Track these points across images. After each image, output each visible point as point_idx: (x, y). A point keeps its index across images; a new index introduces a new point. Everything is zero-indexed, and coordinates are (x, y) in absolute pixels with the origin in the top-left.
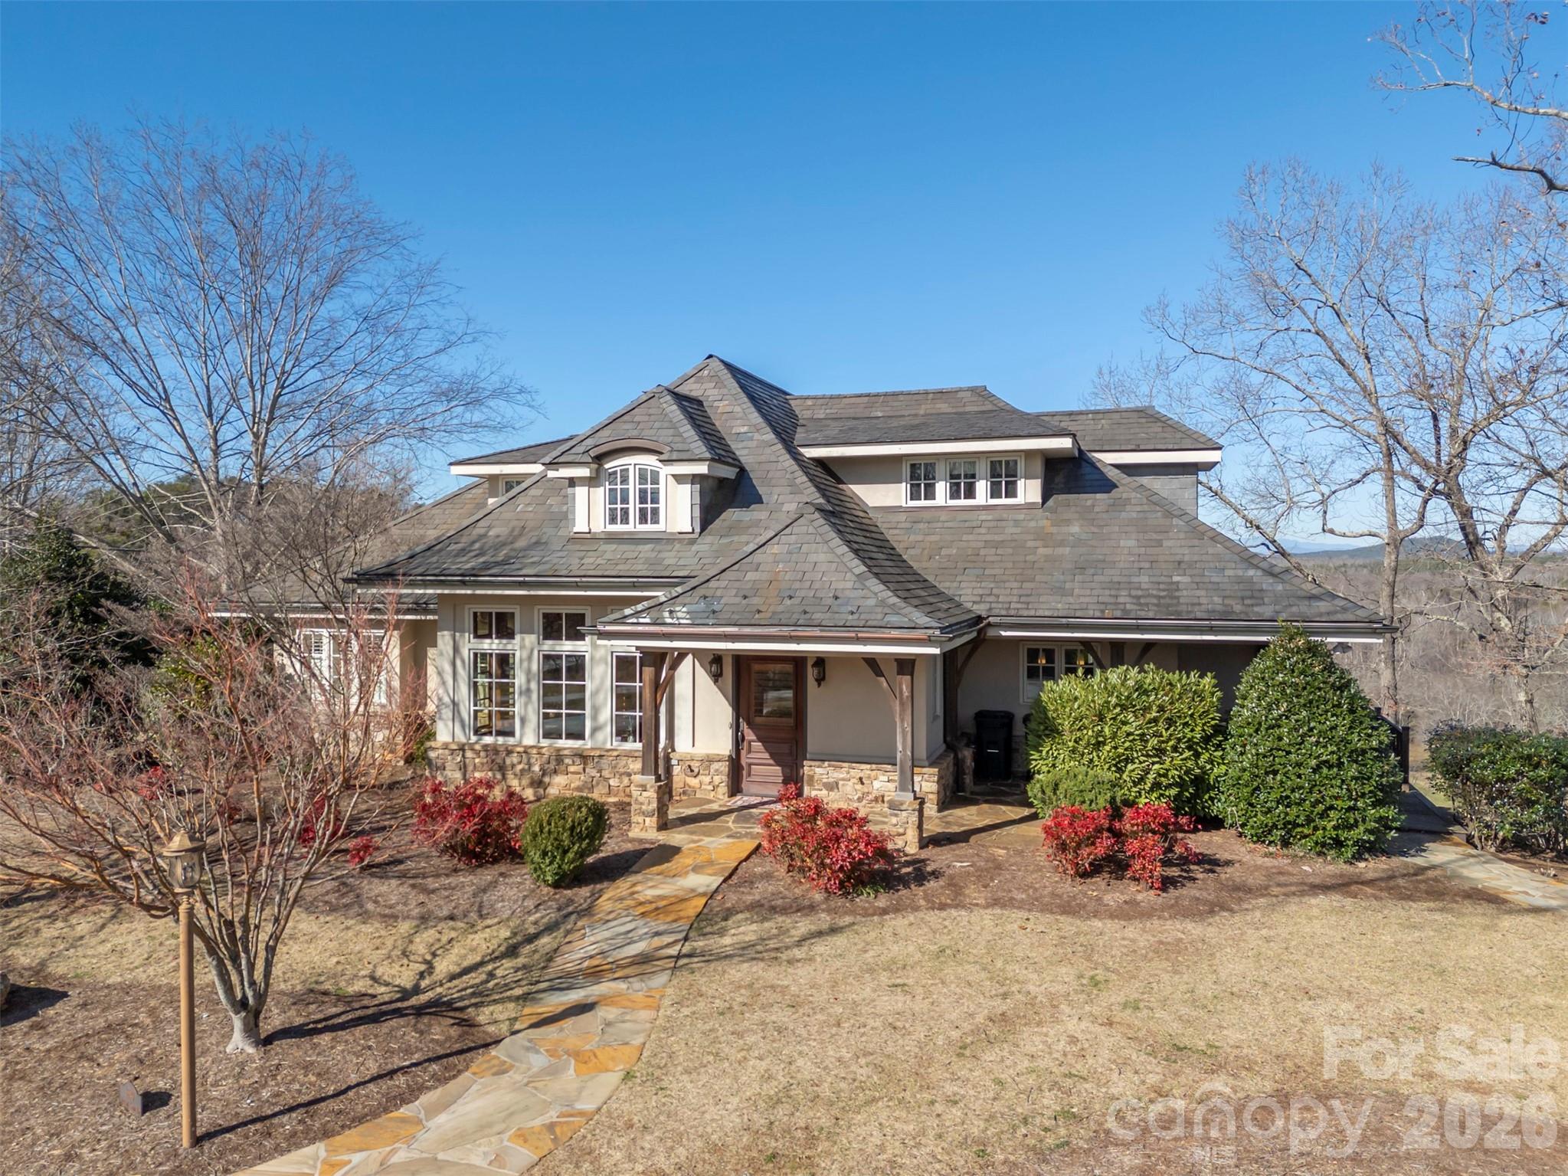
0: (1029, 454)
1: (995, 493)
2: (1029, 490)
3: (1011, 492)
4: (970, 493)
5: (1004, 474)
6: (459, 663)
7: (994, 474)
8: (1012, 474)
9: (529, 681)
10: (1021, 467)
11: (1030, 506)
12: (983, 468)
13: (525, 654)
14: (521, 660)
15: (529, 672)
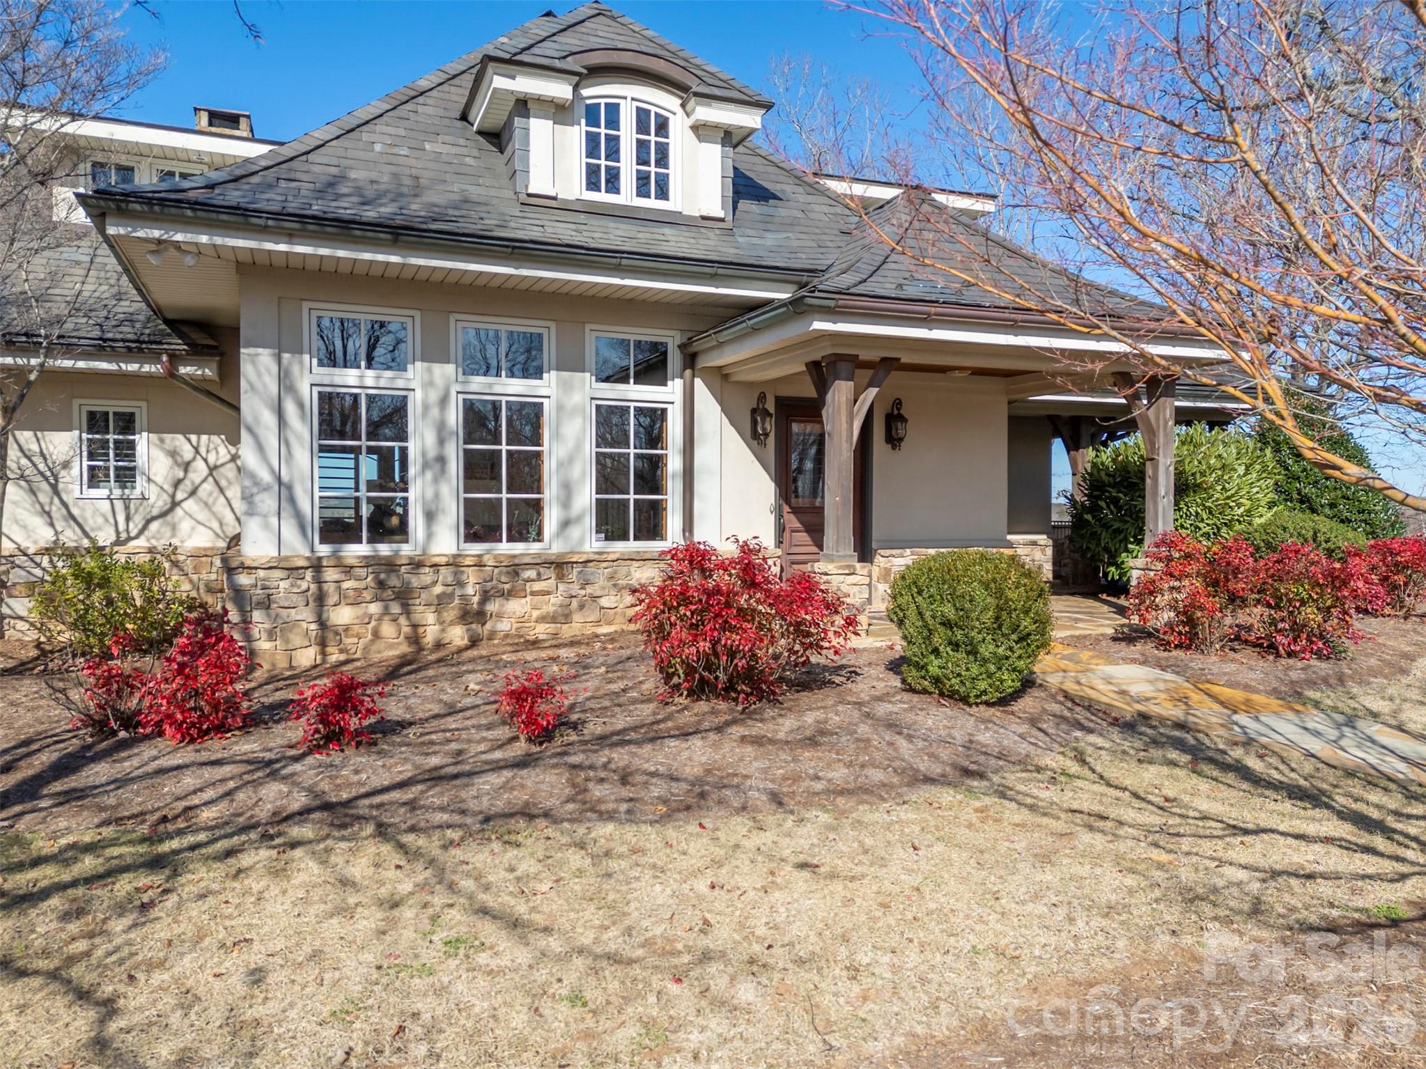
6: (290, 408)
9: (441, 442)
13: (434, 396)
14: (426, 408)
15: (441, 427)
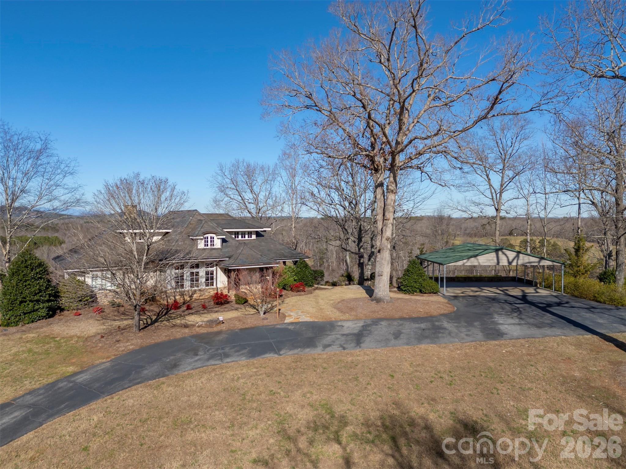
0: (254, 231)
1: (249, 237)
2: (254, 237)
3: (251, 237)
4: (245, 237)
5: (250, 234)
7: (248, 234)
8: (251, 234)
10: (253, 233)
11: (254, 239)
12: (247, 233)
15: (188, 276)
